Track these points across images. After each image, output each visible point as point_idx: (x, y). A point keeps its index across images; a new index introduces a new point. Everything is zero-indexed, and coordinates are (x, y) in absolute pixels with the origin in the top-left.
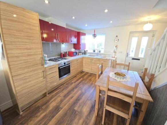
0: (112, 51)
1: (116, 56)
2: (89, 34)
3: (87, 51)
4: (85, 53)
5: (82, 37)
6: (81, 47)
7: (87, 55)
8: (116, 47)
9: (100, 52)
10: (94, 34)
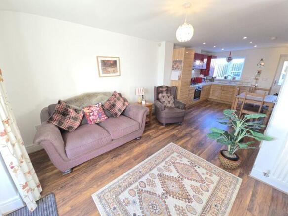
0: (253, 77)
1: (257, 84)
2: (222, 56)
3: (215, 77)
4: (213, 79)
5: (213, 61)
6: (210, 72)
7: (216, 82)
8: (259, 72)
9: (234, 78)
10: (229, 56)
